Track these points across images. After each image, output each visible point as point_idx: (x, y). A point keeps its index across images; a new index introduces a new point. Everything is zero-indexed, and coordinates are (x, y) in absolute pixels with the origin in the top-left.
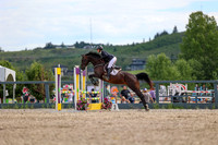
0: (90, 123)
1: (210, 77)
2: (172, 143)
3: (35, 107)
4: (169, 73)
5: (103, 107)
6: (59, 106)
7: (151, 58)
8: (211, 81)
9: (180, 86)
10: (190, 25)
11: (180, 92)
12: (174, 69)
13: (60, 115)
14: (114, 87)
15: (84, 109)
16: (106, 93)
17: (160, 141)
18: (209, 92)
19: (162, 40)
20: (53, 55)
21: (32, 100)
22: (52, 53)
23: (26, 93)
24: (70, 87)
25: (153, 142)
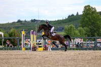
0: (38, 57)
1: (93, 35)
2: (76, 66)
3: (13, 49)
4: (75, 34)
5: (44, 50)
6: (23, 49)
7: (66, 26)
8: (94, 37)
9: (80, 39)
10: (84, 11)
11: (80, 42)
12: (77, 32)
13: (24, 53)
14: (49, 40)
15: (35, 50)
16: (46, 43)
17: (70, 65)
18: (93, 42)
19: (71, 19)
20: (21, 25)
21: (11, 46)
22: (20, 24)
23: (8, 43)
24: (29, 40)
25: (67, 66)
